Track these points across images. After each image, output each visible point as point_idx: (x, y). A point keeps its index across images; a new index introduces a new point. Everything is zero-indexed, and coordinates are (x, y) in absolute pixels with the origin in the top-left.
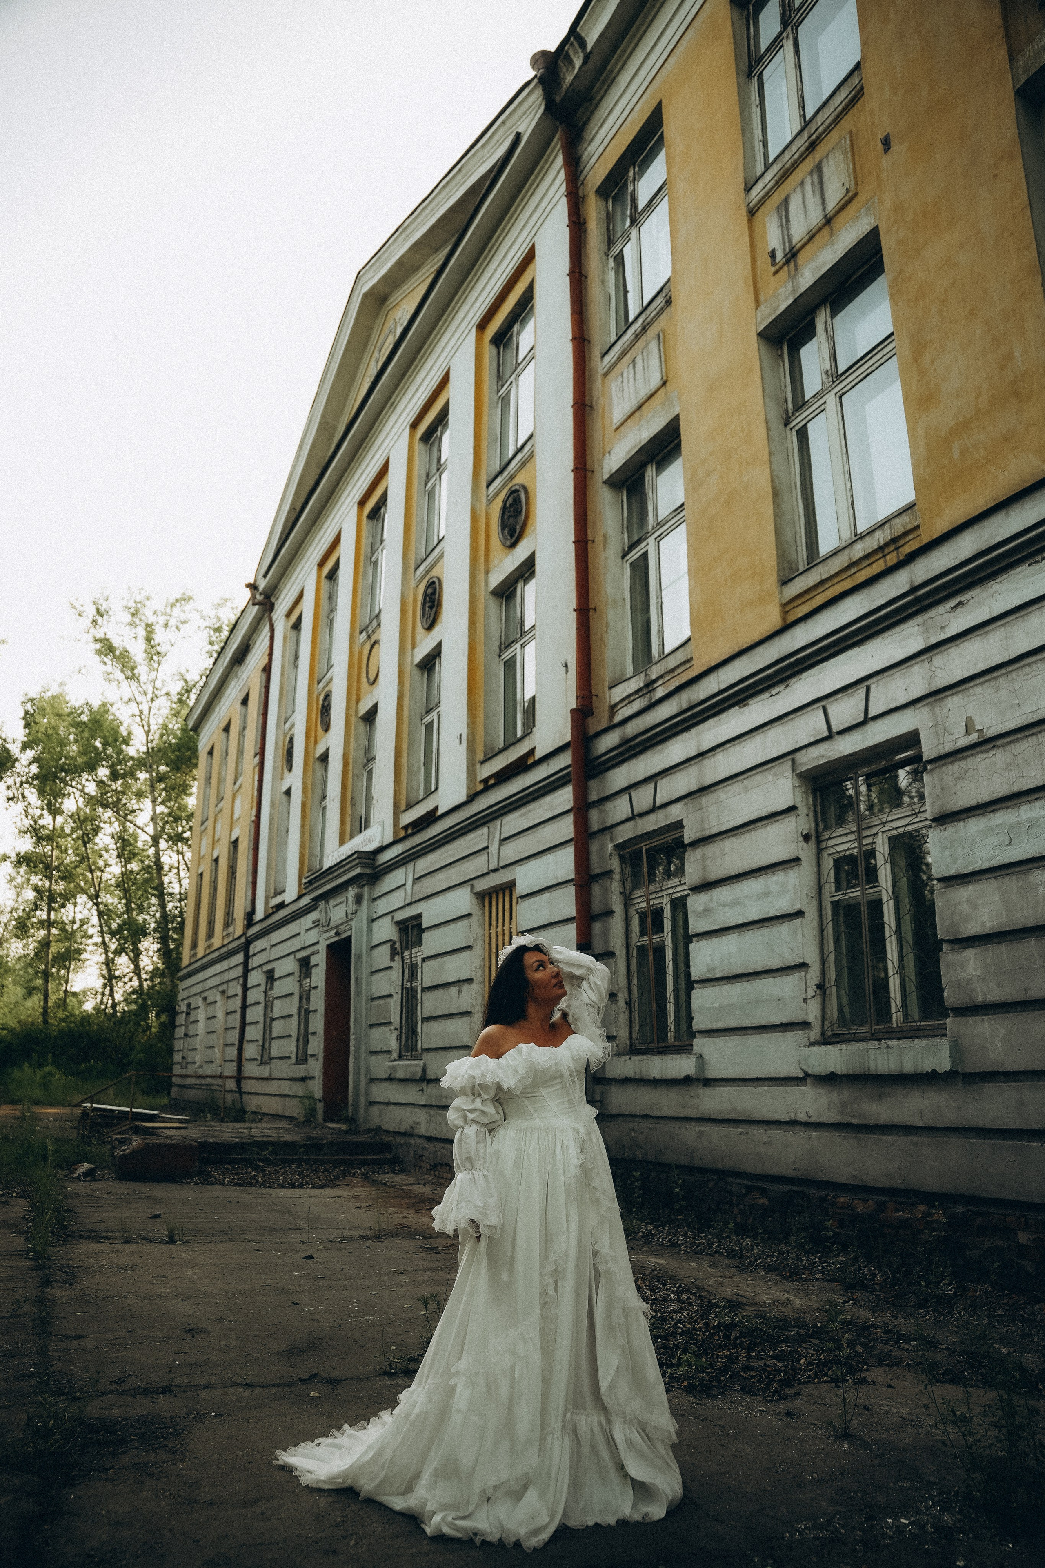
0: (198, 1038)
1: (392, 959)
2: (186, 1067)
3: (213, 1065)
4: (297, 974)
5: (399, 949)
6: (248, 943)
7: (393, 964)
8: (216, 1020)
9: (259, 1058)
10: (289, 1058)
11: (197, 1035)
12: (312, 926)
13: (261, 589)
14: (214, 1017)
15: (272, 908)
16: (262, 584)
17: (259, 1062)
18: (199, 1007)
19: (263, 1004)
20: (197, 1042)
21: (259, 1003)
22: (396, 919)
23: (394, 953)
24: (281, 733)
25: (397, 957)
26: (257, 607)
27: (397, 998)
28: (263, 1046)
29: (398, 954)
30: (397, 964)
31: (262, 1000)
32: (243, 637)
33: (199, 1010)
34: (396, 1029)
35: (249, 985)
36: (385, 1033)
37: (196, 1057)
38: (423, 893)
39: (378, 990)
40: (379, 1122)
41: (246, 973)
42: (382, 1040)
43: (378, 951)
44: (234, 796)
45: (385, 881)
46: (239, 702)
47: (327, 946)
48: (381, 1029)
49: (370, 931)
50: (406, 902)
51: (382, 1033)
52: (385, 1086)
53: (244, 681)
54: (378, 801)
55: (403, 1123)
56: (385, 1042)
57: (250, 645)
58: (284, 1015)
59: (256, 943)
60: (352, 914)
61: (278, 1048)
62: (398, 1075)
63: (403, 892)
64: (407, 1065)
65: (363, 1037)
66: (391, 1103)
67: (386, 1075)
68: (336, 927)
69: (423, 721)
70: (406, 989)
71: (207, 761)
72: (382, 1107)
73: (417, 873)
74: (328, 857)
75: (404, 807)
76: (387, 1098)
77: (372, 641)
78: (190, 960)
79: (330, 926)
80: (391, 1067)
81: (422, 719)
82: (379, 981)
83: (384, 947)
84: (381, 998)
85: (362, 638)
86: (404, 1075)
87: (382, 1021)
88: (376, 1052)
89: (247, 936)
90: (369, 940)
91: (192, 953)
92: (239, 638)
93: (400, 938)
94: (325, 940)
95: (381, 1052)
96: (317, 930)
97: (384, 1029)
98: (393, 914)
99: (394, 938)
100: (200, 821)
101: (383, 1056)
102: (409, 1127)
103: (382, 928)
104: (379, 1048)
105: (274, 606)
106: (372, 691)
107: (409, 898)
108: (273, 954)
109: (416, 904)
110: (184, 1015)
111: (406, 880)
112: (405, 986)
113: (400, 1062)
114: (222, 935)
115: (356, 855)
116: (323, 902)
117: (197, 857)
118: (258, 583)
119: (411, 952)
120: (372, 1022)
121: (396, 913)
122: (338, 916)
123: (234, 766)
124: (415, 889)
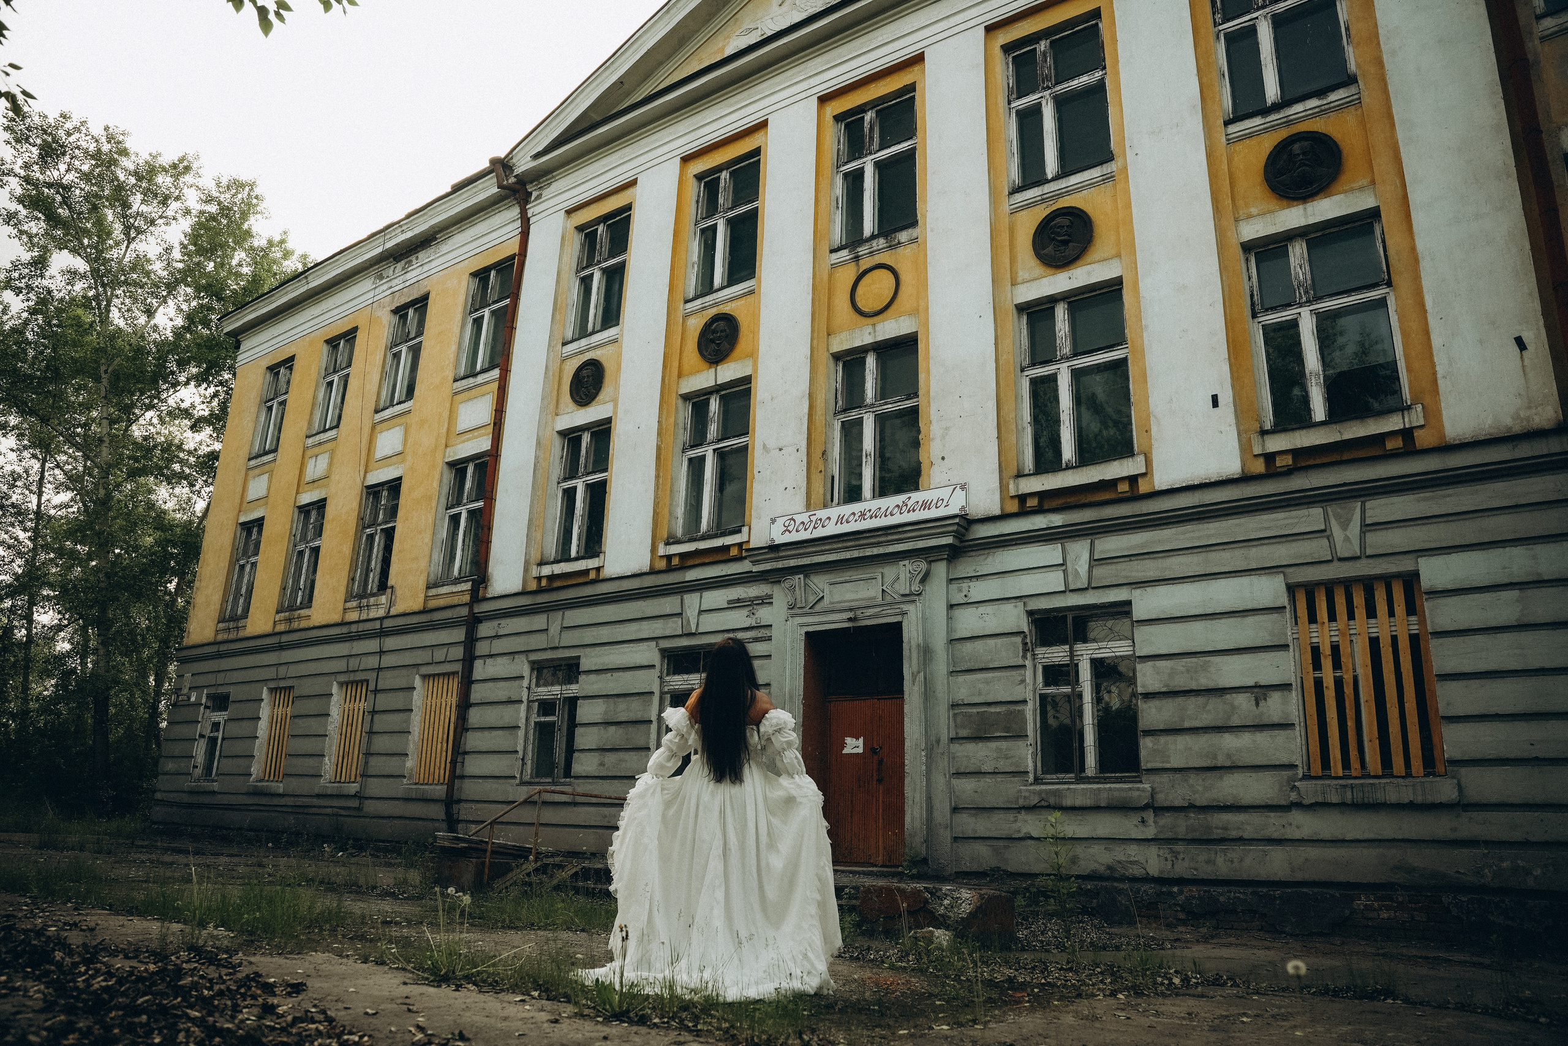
0: (257, 742)
1: (1024, 657)
3: (322, 780)
4: (658, 668)
5: (1030, 644)
6: (477, 620)
7: (1025, 663)
8: (329, 719)
11: (256, 737)
12: (726, 606)
13: (518, 171)
14: (327, 715)
15: (539, 579)
16: (525, 164)
17: (518, 781)
18: (262, 700)
19: (525, 702)
20: (257, 748)
21: (517, 702)
22: (1029, 608)
23: (1024, 649)
24: (557, 357)
25: (1028, 655)
27: (1030, 705)
28: (523, 759)
29: (1029, 650)
30: (1028, 663)
31: (525, 698)
32: (432, 227)
33: (263, 704)
34: (1034, 745)
35: (477, 676)
36: (1008, 749)
37: (250, 767)
38: (1127, 577)
39: (980, 694)
40: (994, 863)
41: (469, 660)
42: (997, 759)
43: (979, 645)
44: (374, 427)
45: (990, 558)
46: (389, 309)
47: (807, 633)
48: (993, 745)
49: (949, 618)
50: (1072, 587)
51: (999, 750)
52: (1011, 816)
53: (408, 284)
54: (943, 458)
55: (1082, 862)
56: (1010, 761)
57: (436, 239)
58: (619, 720)
59: (503, 622)
60: (903, 595)
61: (602, 764)
62: (1068, 802)
63: (1061, 574)
64: (1099, 789)
65: (943, 754)
66: (1031, 838)
67: (1021, 802)
68: (851, 610)
69: (1026, 373)
70: (1040, 695)
71: (264, 378)
72: (1001, 843)
73: (1102, 552)
74: (773, 521)
75: (1015, 472)
76: (1019, 831)
77: (866, 264)
78: (216, 635)
79: (818, 608)
80: (1040, 792)
81: (1022, 370)
82: (987, 682)
83: (999, 641)
84: (989, 704)
85: (835, 257)
86: (1088, 802)
87: (998, 734)
88: (978, 773)
89: (476, 611)
90: (950, 629)
91: (221, 625)
92: (422, 226)
93: (1030, 631)
94: (802, 625)
95: (994, 773)
96: (745, 612)
97: (1003, 744)
98: (1027, 600)
99: (1026, 630)
100: (244, 453)
101: (999, 778)
102: (1103, 868)
103: (986, 617)
104: (987, 768)
105: (534, 194)
106: (874, 325)
107: (1083, 582)
108: (570, 638)
109: (1100, 590)
110: (202, 708)
111: (1064, 559)
112: (1038, 692)
113: (1072, 786)
114: (341, 608)
115: (957, 520)
116: (797, 577)
117: (238, 500)
118: (514, 161)
119: (1071, 649)
120: (960, 735)
121: (1034, 599)
122: (850, 596)
123: (375, 389)
124: (1098, 571)
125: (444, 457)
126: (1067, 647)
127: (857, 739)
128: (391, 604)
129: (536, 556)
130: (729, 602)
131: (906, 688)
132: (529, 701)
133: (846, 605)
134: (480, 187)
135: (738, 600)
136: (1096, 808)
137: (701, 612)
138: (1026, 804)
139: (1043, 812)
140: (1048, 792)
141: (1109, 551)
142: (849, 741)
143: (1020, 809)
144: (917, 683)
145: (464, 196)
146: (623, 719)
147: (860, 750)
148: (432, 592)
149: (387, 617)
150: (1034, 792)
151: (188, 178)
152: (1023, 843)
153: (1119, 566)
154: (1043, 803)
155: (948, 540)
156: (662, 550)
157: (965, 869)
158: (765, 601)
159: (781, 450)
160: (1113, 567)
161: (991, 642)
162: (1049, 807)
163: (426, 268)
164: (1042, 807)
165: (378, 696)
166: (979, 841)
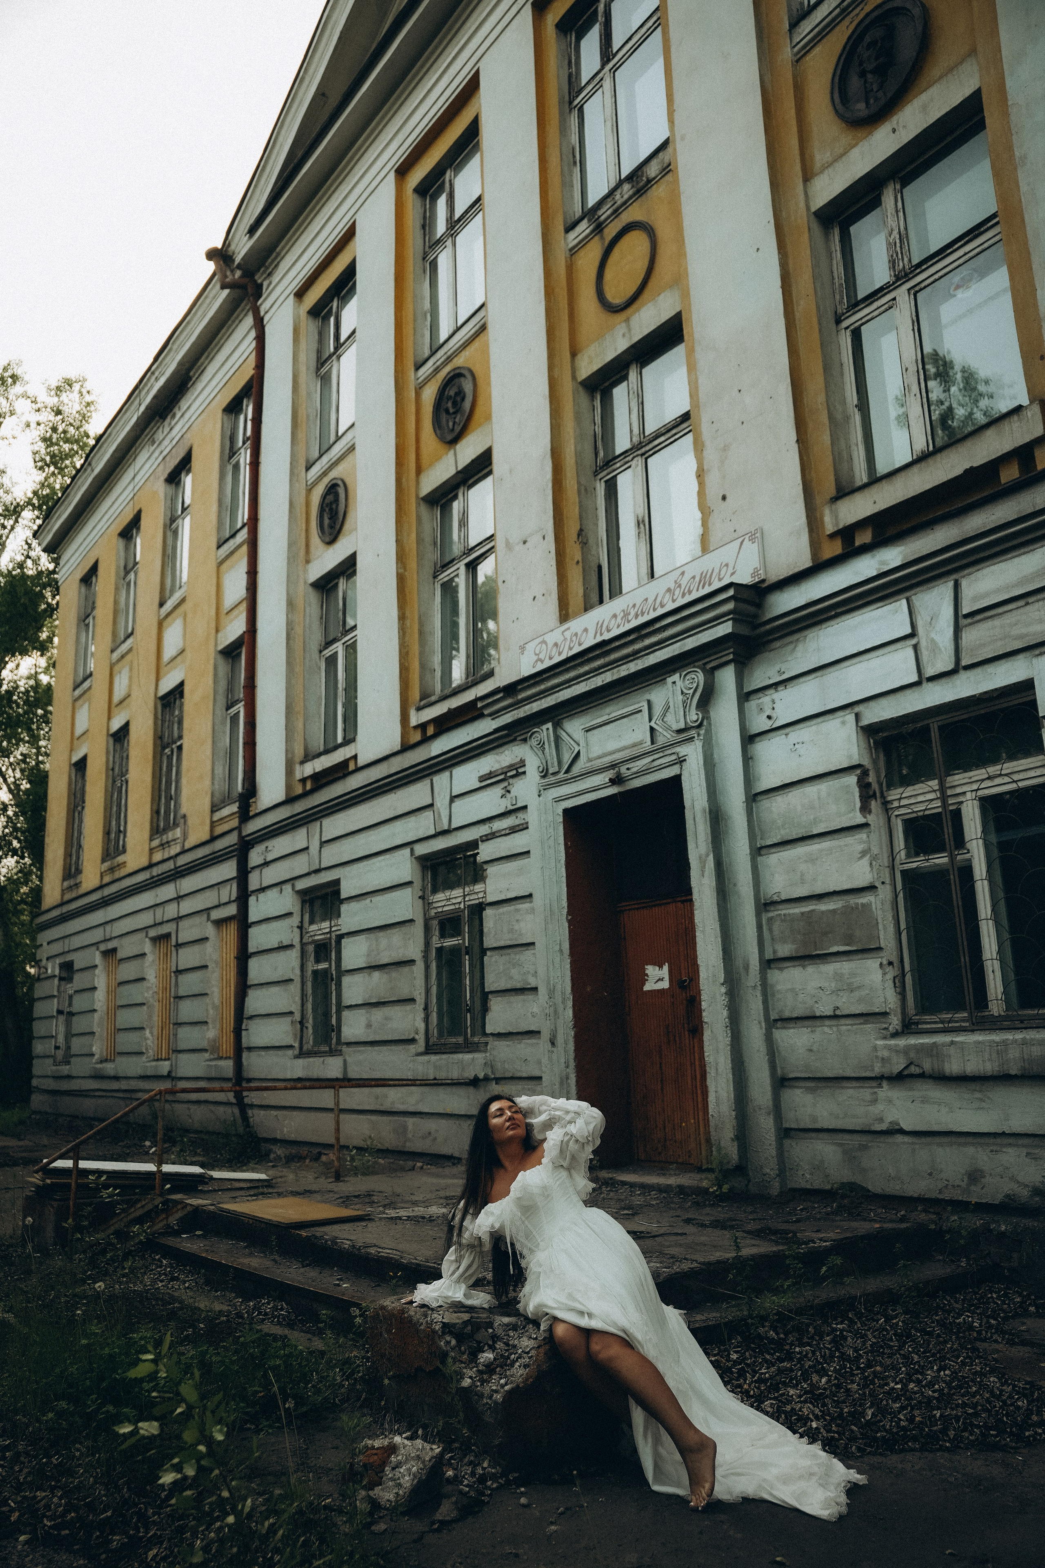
0: (96, 1016)
1: (865, 809)
2: (68, 1063)
3: (144, 1058)
4: (418, 884)
5: (875, 786)
6: (245, 846)
7: (871, 819)
8: (145, 983)
9: (297, 1045)
10: (412, 1041)
11: (95, 1011)
12: (478, 785)
13: (238, 259)
14: (143, 979)
15: (303, 781)
16: (242, 247)
17: (297, 1052)
18: (96, 966)
19: (298, 946)
20: (97, 1023)
21: (291, 946)
22: (865, 722)
23: (867, 794)
24: (302, 489)
25: (874, 805)
26: (226, 292)
27: (885, 893)
28: (301, 1023)
29: (874, 796)
30: (875, 818)
31: (296, 941)
32: (180, 364)
33: (97, 971)
34: (890, 963)
35: (252, 918)
36: (853, 975)
37: (91, 1046)
38: (1021, 637)
39: (803, 881)
40: (846, 1175)
41: (243, 898)
42: (836, 992)
43: (794, 797)
44: (160, 625)
45: (800, 647)
46: (162, 478)
47: (566, 811)
48: (830, 968)
49: (747, 759)
50: (930, 672)
51: (838, 977)
52: (866, 1093)
53: (174, 442)
54: (724, 498)
55: (988, 1179)
56: (856, 994)
57: (190, 378)
58: (382, 962)
59: (270, 843)
60: (680, 731)
61: (369, 1026)
62: (953, 1067)
63: (910, 652)
64: (1005, 1042)
65: (755, 987)
66: (902, 1132)
67: (878, 1069)
68: (613, 766)
69: (845, 324)
70: (903, 872)
71: (80, 592)
72: (857, 1139)
73: (975, 599)
74: (522, 648)
75: (832, 491)
76: (881, 1120)
77: (610, 232)
78: (63, 895)
79: (576, 770)
80: (906, 1050)
81: (838, 321)
82: (812, 860)
83: (822, 787)
84: (820, 897)
85: (573, 238)
86: (989, 1068)
87: (835, 949)
88: (811, 1019)
89: (244, 834)
90: (749, 778)
91: (66, 884)
92: (170, 367)
93: (875, 762)
94: (558, 800)
95: (835, 1017)
96: (498, 790)
97: (845, 967)
98: (857, 709)
99: (866, 762)
100: (70, 684)
101: (845, 1026)
102: (1025, 1193)
103: (801, 749)
104: (825, 1009)
105: (265, 284)
106: (627, 320)
107: (944, 663)
108: (331, 856)
109: (978, 671)
110: (56, 981)
111: (913, 625)
112: (899, 868)
113: (960, 1038)
114: (147, 849)
115: (731, 592)
116: (544, 727)
117: (69, 738)
118: (233, 247)
119: (942, 784)
120: (780, 954)
121: (872, 704)
122: (612, 745)
123: (157, 578)
124: (971, 636)
125: (216, 645)
126: (934, 784)
127: (661, 967)
128: (185, 836)
129: (299, 752)
130: (482, 779)
131: (694, 882)
132: (303, 945)
133: (607, 760)
134: (211, 295)
135: (490, 775)
136: (1003, 1078)
137: (453, 798)
138: (886, 1071)
139: (918, 1084)
140: (920, 1049)
141: (987, 595)
142: (651, 971)
143: (880, 1079)
144: (706, 874)
145: (200, 313)
146: (385, 961)
147: (665, 985)
148: (217, 816)
149: (183, 852)
150: (896, 1051)
151: (18, 389)
152: (890, 1140)
153: (1008, 619)
154: (913, 1070)
155: (725, 628)
156: (415, 719)
157: (804, 1185)
158: (517, 770)
159: (525, 542)
160: (997, 622)
161: (811, 790)
162: (922, 1076)
163: (187, 416)
164: (912, 1076)
165: (180, 951)
166: (825, 1135)
